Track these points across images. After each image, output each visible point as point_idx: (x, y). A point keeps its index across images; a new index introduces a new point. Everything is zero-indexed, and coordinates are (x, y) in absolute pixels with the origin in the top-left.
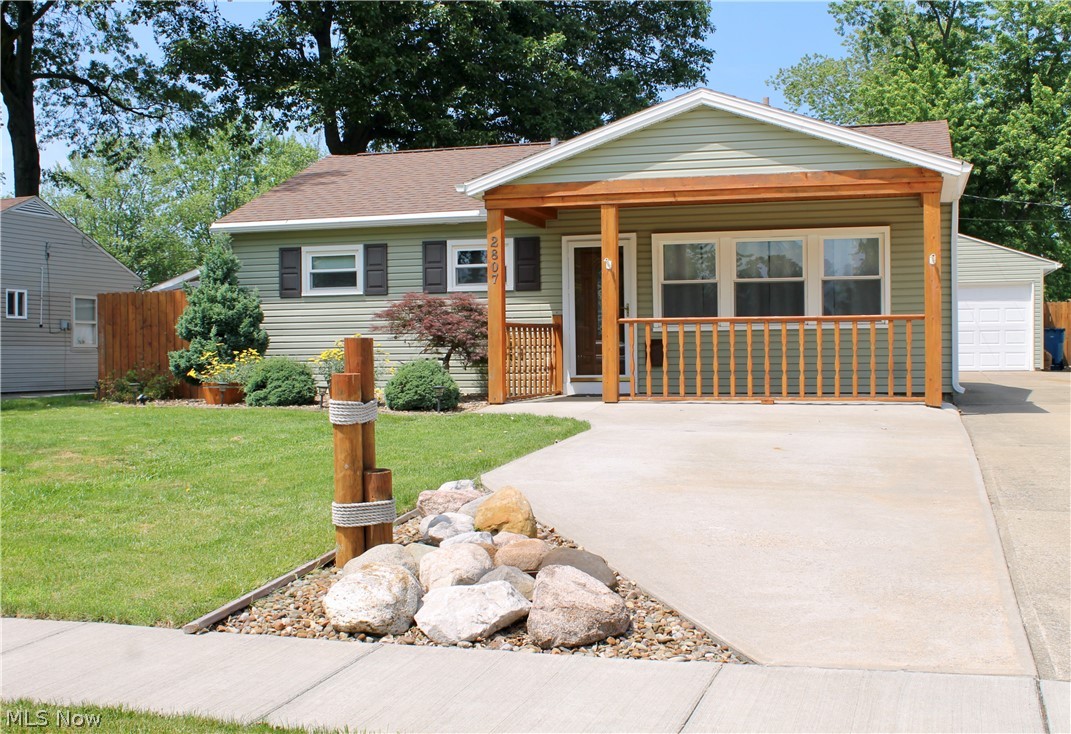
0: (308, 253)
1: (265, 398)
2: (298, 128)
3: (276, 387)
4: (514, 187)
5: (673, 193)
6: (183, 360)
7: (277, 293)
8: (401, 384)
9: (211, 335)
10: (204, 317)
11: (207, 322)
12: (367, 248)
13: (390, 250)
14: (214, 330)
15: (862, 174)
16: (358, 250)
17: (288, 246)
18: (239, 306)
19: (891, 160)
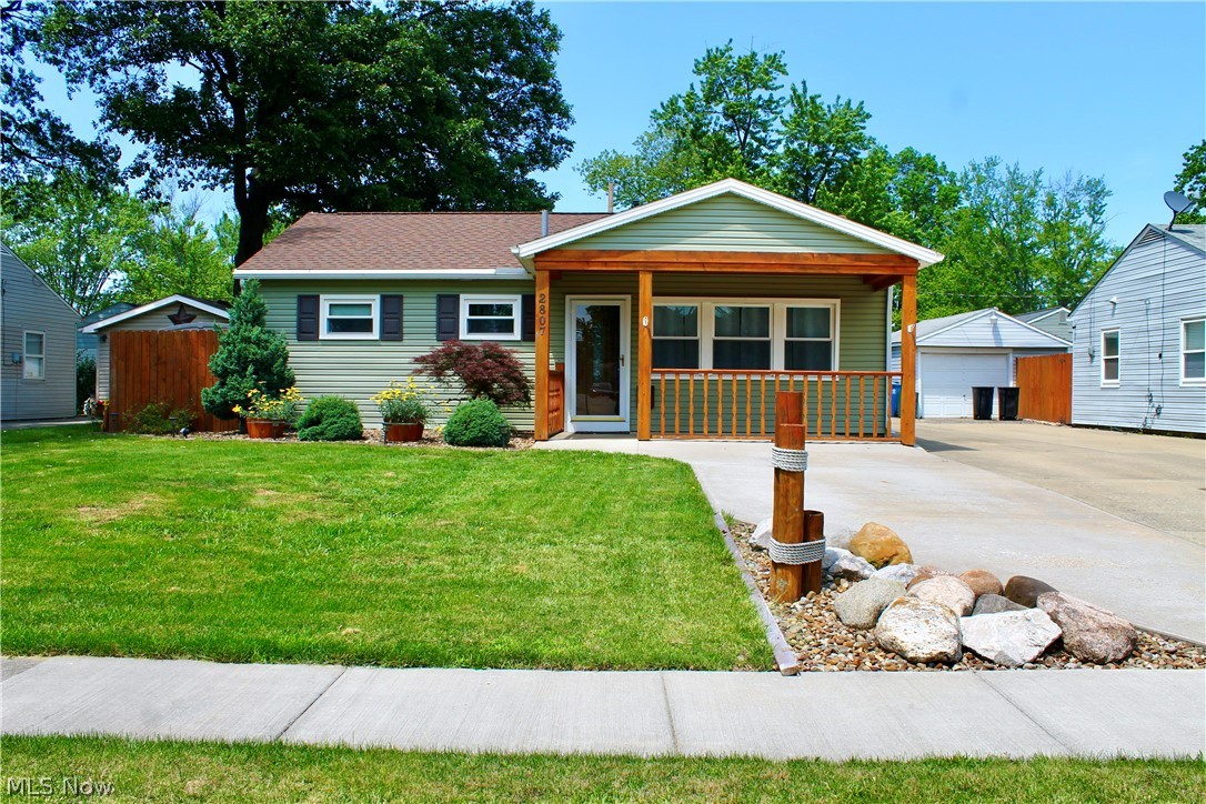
0: (325, 301)
1: (322, 433)
2: (205, 187)
3: (332, 424)
4: (562, 251)
5: (703, 264)
6: (218, 396)
7: (295, 336)
8: (465, 422)
9: (247, 373)
10: (239, 356)
11: (243, 362)
12: (384, 299)
13: (405, 301)
14: (251, 369)
15: (857, 257)
16: (375, 301)
17: (306, 294)
18: (272, 347)
19: (880, 247)
